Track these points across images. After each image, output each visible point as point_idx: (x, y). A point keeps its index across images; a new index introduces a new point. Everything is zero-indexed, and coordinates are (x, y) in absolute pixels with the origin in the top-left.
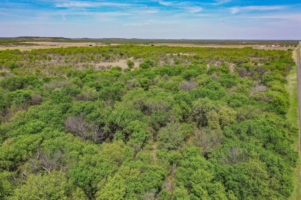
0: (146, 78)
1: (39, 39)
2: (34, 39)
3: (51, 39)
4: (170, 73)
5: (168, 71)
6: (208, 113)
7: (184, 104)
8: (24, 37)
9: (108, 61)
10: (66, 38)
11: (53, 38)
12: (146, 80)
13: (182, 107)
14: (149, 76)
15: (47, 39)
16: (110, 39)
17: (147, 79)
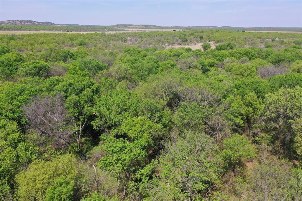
0: (213, 60)
1: (132, 26)
2: (128, 26)
3: (142, 26)
4: (252, 57)
5: (250, 53)
6: (298, 120)
7: (251, 96)
8: (120, 25)
9: (183, 44)
10: (156, 26)
11: (144, 25)
12: (213, 61)
13: (247, 101)
14: (218, 58)
15: (139, 26)
16: (200, 27)
17: (215, 61)
